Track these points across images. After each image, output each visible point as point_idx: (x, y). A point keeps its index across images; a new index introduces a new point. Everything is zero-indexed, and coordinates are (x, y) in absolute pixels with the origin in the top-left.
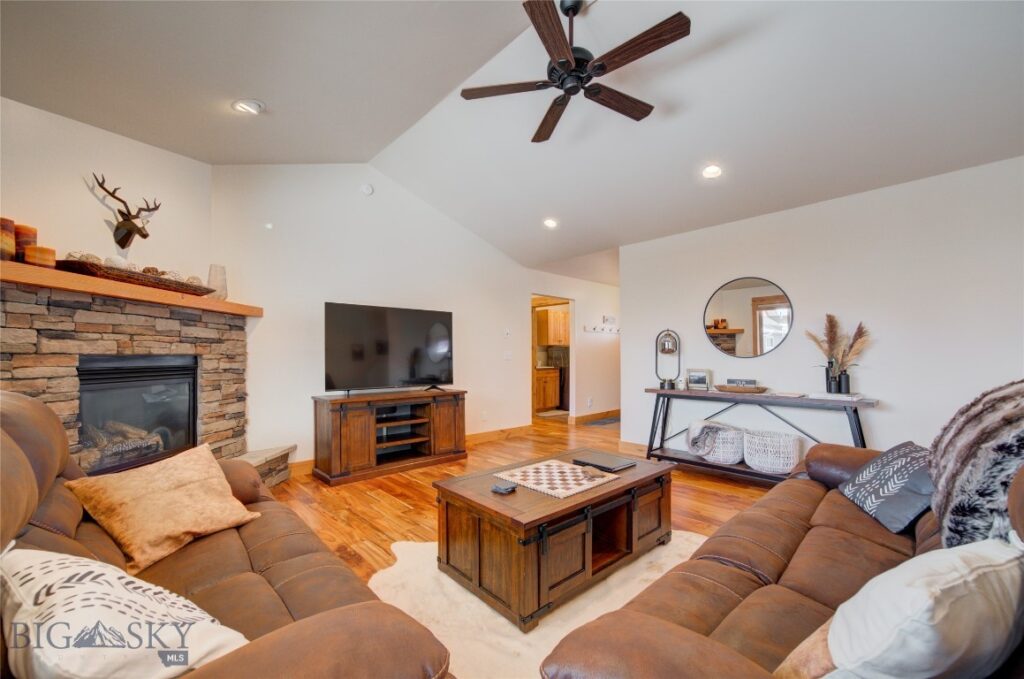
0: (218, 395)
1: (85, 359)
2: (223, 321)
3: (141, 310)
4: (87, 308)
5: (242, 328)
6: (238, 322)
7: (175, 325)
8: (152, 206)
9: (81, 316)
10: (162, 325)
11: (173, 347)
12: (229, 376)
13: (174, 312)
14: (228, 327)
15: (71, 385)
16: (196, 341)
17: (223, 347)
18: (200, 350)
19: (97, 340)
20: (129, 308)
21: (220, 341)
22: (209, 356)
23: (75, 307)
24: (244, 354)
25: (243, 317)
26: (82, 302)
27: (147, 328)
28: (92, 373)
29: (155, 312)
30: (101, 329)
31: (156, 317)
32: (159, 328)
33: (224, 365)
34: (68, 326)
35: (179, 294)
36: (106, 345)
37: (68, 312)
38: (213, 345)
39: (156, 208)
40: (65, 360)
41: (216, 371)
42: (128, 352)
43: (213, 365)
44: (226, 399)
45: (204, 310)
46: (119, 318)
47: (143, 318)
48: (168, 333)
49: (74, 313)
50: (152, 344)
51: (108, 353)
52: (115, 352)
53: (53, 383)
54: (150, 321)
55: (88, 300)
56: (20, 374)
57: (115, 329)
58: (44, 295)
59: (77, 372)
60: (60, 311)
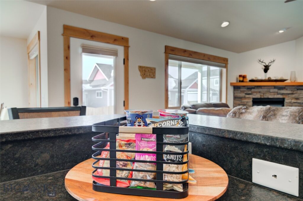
1: (254, 99)
2: (294, 88)
3: (266, 87)
4: (254, 88)
6: (301, 88)
7: (276, 90)
8: (272, 61)
9: (253, 90)
10: (272, 90)
11: (275, 96)
12: (296, 104)
13: (275, 87)
14: (296, 89)
15: (251, 104)
16: (283, 94)
17: (294, 96)
18: (284, 97)
19: (256, 95)
20: (263, 87)
21: (292, 94)
22: (288, 98)
23: (252, 88)
28: (255, 102)
29: (270, 87)
30: (256, 92)
31: (270, 89)
33: (293, 101)
34: (250, 92)
35: (275, 83)
36: (258, 96)
37: (250, 89)
38: (290, 95)
39: (274, 61)
40: (250, 99)
41: (290, 103)
42: (263, 97)
43: (290, 101)
45: (285, 86)
46: (260, 90)
47: (266, 89)
48: (274, 92)
50: (269, 95)
52: (260, 97)
53: (248, 103)
54: (268, 90)
55: (254, 87)
56: (242, 101)
57: (260, 92)
58: (246, 87)
59: (252, 101)
60: (248, 89)
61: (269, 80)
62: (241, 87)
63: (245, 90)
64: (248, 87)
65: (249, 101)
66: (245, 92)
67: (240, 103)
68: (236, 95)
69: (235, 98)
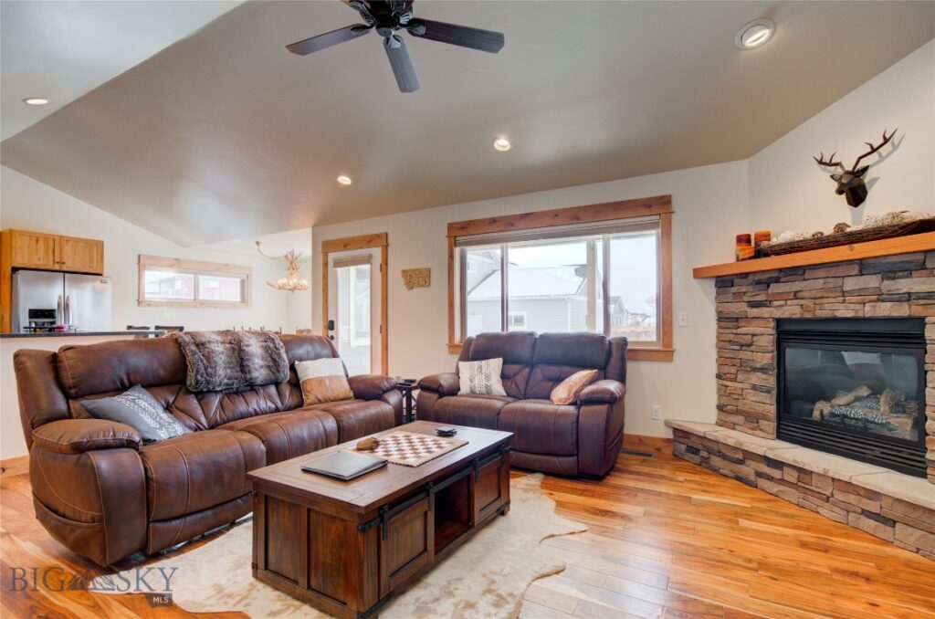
1: (779, 322)
3: (820, 273)
4: (777, 280)
7: (872, 281)
9: (774, 288)
10: (850, 284)
11: (867, 308)
13: (863, 266)
15: (767, 339)
16: (907, 298)
18: (918, 311)
19: (781, 306)
20: (808, 274)
23: (768, 283)
26: (772, 278)
27: (834, 289)
28: (787, 333)
29: (841, 271)
30: (784, 297)
31: (844, 277)
32: (846, 288)
34: (762, 297)
35: (847, 248)
36: (791, 310)
37: (764, 286)
39: (887, 142)
40: (762, 323)
42: (808, 316)
45: (927, 252)
46: (798, 285)
47: (821, 281)
48: (861, 292)
49: (768, 287)
50: (836, 306)
51: (794, 317)
52: (798, 316)
53: (755, 339)
54: (832, 283)
55: (776, 274)
56: (739, 331)
57: (796, 296)
58: (750, 278)
59: (774, 332)
60: (758, 287)
61: (837, 239)
62: (737, 281)
63: (750, 289)
64: (757, 277)
65: (758, 330)
66: (746, 299)
67: (731, 337)
68: (723, 308)
69: (722, 318)
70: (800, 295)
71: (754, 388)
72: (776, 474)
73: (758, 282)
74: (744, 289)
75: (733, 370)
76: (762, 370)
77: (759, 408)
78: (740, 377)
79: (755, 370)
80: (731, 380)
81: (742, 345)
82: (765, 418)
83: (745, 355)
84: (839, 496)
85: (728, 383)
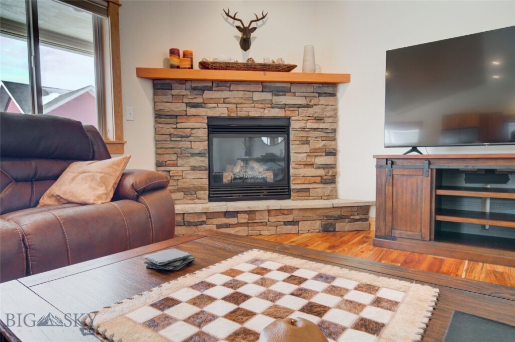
0: (306, 148)
1: (209, 118)
2: (311, 89)
3: (241, 87)
4: (210, 89)
5: (333, 95)
6: (329, 90)
7: (268, 96)
9: (207, 94)
10: (257, 96)
11: (266, 111)
12: (317, 134)
13: (264, 86)
14: (317, 95)
15: (203, 133)
16: (284, 107)
17: (310, 111)
18: (288, 114)
19: (215, 107)
20: (233, 87)
21: (308, 106)
22: (297, 118)
23: (203, 90)
24: (335, 116)
25: (334, 85)
26: (207, 86)
27: (247, 99)
28: (217, 127)
29: (252, 88)
30: (217, 101)
31: (253, 92)
32: (255, 99)
33: (310, 125)
34: (199, 100)
35: (262, 73)
36: (221, 111)
37: (200, 92)
38: (300, 109)
39: (264, 16)
40: (199, 119)
41: (303, 129)
42: (233, 115)
43: (302, 124)
44: (315, 152)
45: (292, 83)
46: (226, 94)
47: (242, 93)
48: (262, 102)
49: (203, 93)
50: (250, 109)
51: (223, 115)
52: (226, 115)
53: (194, 131)
54: (249, 94)
55: (210, 84)
56: (179, 126)
57: (224, 101)
58: (188, 84)
59: (206, 126)
60: (196, 92)
61: (250, 66)
62: (175, 85)
63: (188, 92)
64: (195, 85)
65: (196, 125)
66: (186, 100)
67: (172, 131)
68: (161, 106)
69: (159, 116)
70: (227, 101)
71: (194, 169)
72: (233, 221)
73: (194, 89)
74: (184, 92)
75: (174, 157)
76: (200, 154)
77: (197, 183)
78: (180, 162)
79: (193, 155)
80: (174, 165)
81: (182, 137)
82: (202, 189)
83: (185, 144)
84: (273, 219)
85: (171, 168)
